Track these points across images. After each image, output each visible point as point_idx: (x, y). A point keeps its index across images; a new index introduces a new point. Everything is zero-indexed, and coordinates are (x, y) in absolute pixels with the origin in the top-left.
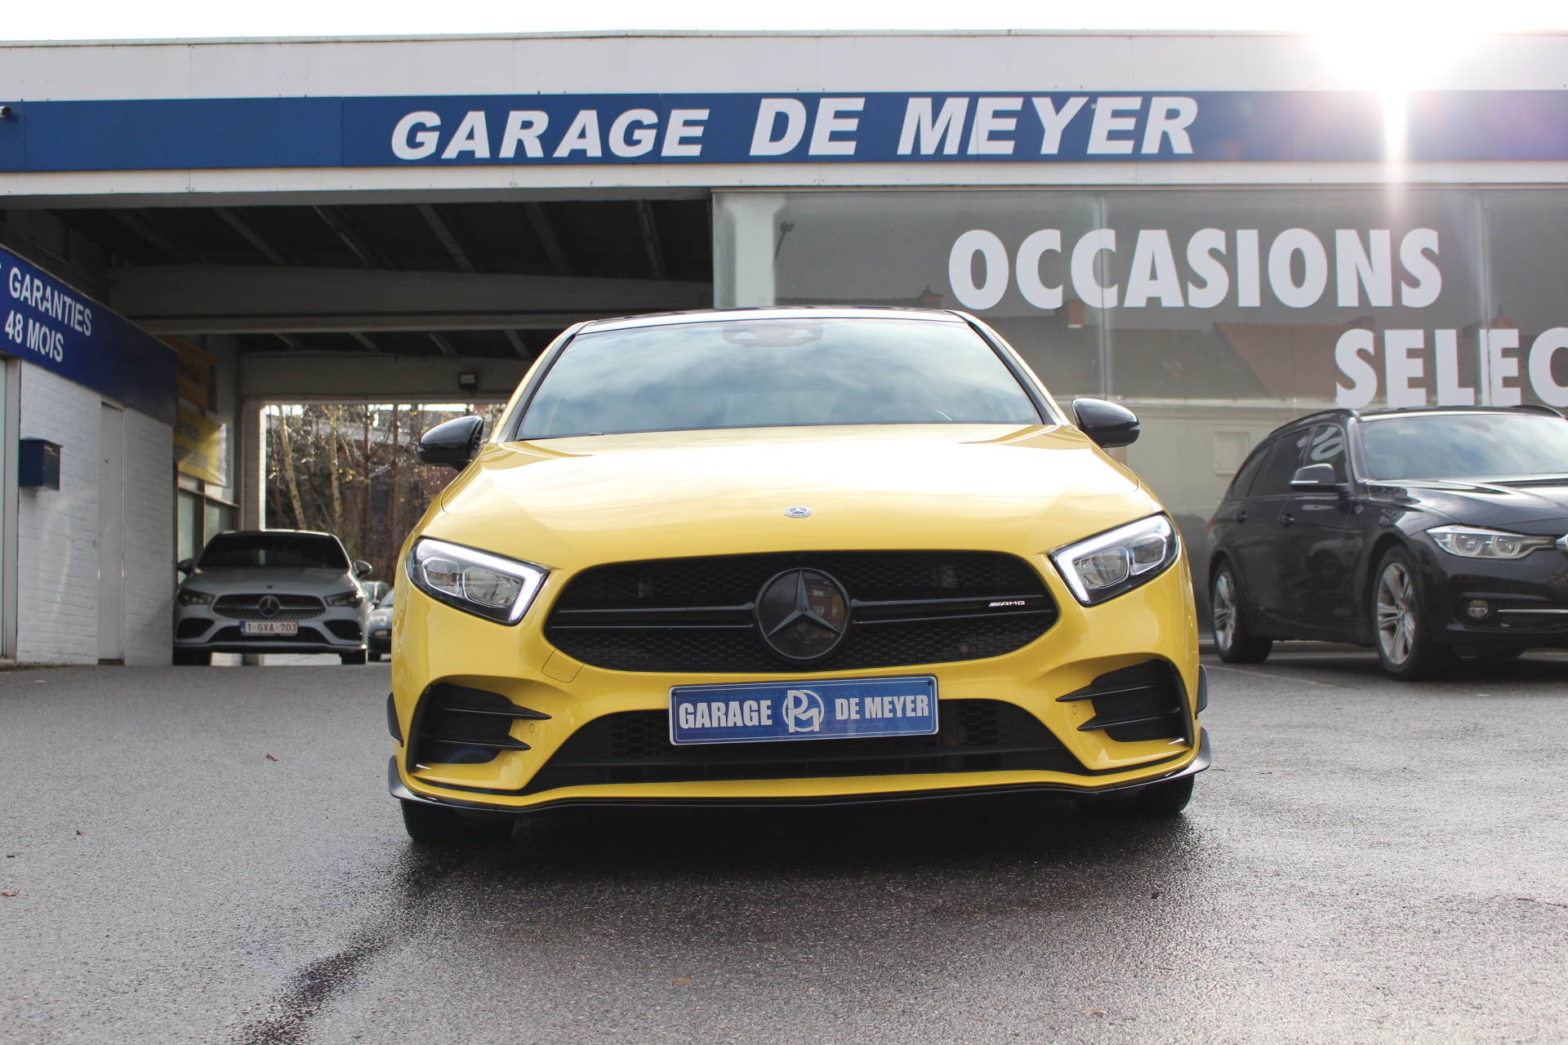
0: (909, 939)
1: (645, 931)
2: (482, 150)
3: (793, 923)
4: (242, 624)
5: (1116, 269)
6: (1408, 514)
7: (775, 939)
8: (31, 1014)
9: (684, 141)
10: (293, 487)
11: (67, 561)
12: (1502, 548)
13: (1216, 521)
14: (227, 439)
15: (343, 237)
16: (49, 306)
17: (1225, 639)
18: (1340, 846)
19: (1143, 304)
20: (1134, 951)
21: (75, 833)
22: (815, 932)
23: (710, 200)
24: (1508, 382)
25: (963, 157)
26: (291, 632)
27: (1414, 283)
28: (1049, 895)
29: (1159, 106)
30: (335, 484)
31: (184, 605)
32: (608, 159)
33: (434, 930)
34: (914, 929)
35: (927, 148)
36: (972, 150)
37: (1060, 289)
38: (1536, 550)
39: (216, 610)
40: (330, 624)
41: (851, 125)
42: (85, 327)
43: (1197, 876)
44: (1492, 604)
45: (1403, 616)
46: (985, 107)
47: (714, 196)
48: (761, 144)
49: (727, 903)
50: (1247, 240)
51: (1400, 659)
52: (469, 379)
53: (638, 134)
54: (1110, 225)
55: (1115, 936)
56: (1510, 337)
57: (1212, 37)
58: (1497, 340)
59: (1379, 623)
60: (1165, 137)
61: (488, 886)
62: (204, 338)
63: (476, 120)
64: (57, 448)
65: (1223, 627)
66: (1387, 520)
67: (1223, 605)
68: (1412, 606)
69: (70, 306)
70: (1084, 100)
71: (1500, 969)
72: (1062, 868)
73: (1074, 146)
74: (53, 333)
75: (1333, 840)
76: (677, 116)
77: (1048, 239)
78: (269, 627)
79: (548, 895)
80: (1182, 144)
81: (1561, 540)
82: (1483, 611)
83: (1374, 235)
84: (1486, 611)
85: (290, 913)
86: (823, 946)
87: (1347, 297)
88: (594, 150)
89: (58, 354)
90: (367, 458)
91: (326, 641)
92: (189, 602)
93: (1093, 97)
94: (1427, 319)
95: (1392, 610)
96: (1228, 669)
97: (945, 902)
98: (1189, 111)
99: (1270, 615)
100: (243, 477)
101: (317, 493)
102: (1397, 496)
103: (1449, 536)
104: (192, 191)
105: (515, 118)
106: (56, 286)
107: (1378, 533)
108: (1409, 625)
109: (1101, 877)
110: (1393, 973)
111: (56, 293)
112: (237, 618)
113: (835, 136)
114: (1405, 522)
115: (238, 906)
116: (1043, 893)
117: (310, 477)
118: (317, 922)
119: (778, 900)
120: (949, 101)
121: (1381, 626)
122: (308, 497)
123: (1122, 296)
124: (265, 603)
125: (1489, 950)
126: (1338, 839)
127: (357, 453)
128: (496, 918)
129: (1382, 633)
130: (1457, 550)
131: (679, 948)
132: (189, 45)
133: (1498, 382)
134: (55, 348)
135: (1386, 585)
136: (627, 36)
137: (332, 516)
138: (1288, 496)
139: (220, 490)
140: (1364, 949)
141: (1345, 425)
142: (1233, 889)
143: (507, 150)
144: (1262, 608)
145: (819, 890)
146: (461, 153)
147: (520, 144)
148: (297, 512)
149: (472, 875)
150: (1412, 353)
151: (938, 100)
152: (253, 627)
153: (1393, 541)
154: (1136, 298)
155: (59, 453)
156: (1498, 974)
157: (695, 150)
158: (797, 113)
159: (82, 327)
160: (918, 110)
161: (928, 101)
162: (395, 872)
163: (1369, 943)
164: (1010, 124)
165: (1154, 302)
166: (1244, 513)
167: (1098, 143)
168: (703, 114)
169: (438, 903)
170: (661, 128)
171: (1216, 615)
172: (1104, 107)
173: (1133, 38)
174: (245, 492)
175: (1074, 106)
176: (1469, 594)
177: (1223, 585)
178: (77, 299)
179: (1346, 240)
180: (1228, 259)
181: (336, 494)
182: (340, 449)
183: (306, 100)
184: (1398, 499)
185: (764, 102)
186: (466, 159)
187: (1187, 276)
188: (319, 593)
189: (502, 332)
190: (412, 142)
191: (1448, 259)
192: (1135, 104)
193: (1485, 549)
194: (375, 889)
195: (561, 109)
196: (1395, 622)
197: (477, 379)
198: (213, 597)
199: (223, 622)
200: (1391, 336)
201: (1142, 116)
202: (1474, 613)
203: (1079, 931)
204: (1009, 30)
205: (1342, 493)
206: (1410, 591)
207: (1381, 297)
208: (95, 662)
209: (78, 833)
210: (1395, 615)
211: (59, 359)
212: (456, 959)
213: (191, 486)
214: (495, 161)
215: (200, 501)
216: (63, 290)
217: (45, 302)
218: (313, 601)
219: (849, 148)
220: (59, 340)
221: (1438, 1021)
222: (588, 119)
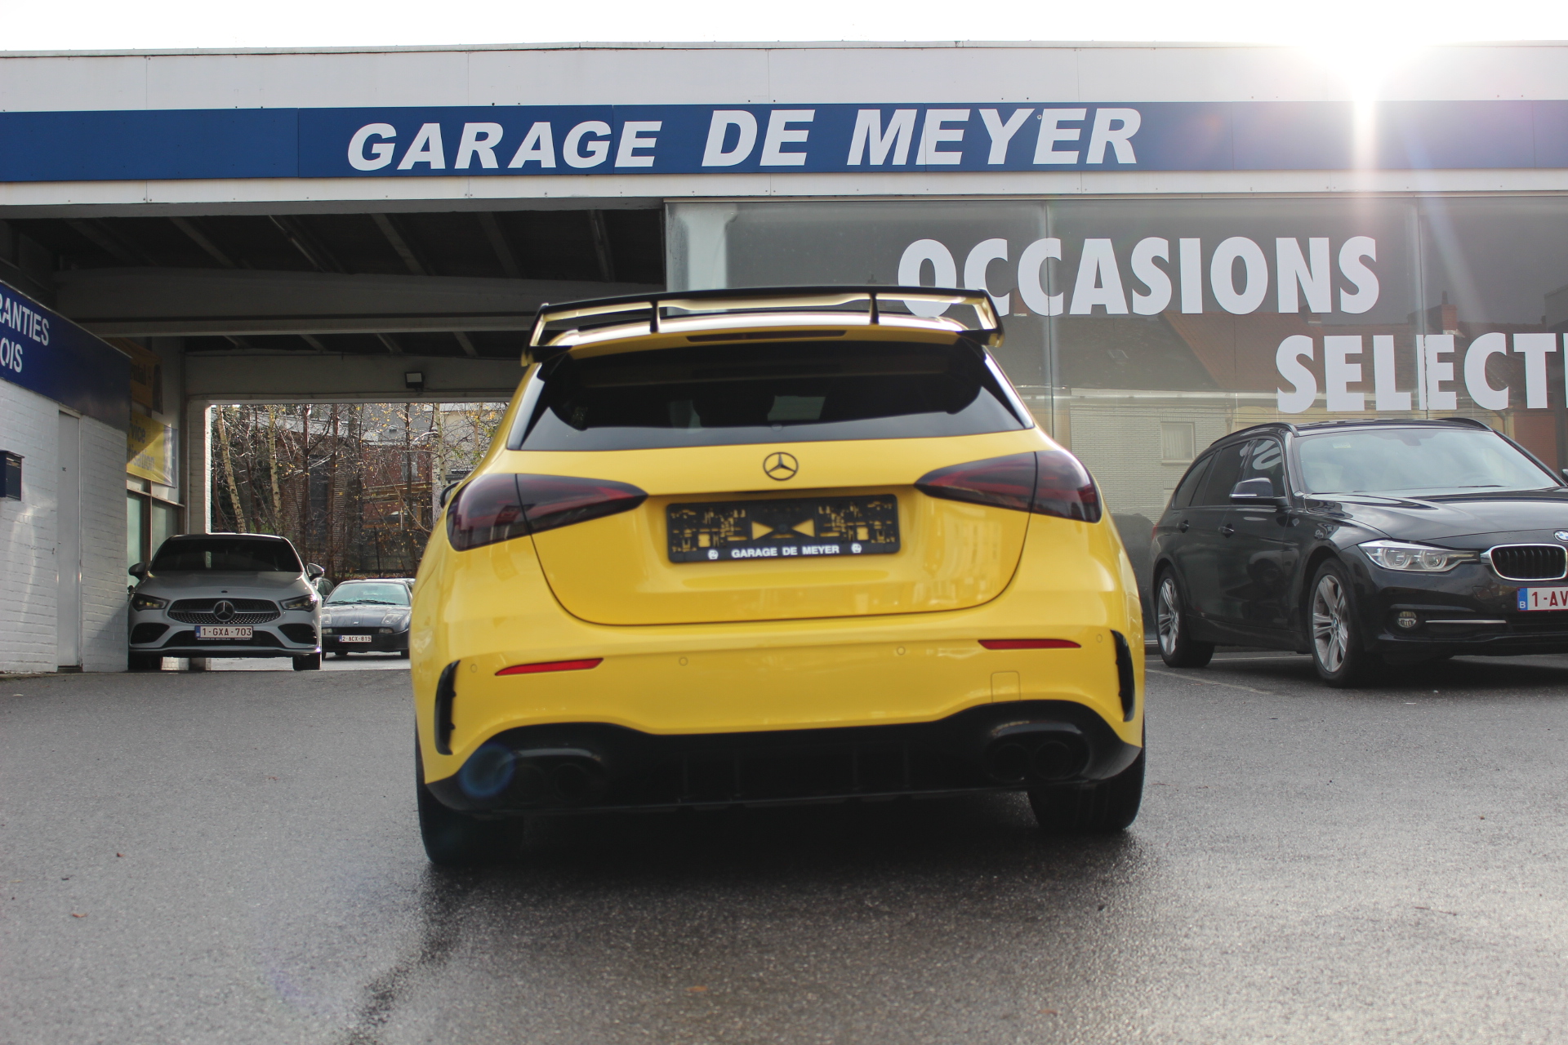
0: (889, 950)
1: (658, 945)
2: (438, 163)
3: (786, 937)
4: (198, 629)
5: (1061, 275)
6: (1342, 528)
7: (773, 950)
8: (143, 1023)
9: (637, 152)
10: (231, 480)
11: (33, 570)
12: (1430, 562)
13: (1162, 528)
14: (173, 439)
15: (294, 241)
16: (9, 317)
17: (1169, 643)
18: (1266, 859)
19: (1088, 311)
20: (1083, 958)
21: (115, 855)
22: (807, 944)
23: (663, 210)
24: (1444, 386)
25: (911, 167)
26: (246, 636)
27: (1353, 289)
28: (1008, 908)
29: (1103, 117)
30: (274, 478)
31: (139, 611)
32: (562, 169)
33: (470, 945)
34: (893, 940)
35: (877, 159)
36: (920, 161)
37: (1007, 297)
38: (1462, 563)
39: (170, 614)
40: (284, 628)
41: (802, 136)
42: (42, 336)
43: (1138, 889)
44: (1421, 615)
45: (1337, 625)
46: (933, 118)
47: (667, 207)
48: (713, 156)
49: (726, 918)
50: (1190, 248)
51: (1334, 667)
52: (416, 378)
53: (592, 146)
54: (1055, 236)
55: (1067, 944)
56: (1446, 342)
57: (1155, 48)
58: (1432, 345)
59: (1314, 632)
60: (1109, 147)
61: (509, 903)
62: (149, 339)
63: (431, 131)
64: (18, 459)
65: (1167, 632)
66: (1322, 534)
67: (1167, 611)
68: (1345, 616)
69: (29, 316)
70: (1030, 111)
71: (1392, 971)
72: (1019, 883)
73: (1020, 157)
74: (13, 343)
75: (1260, 853)
76: (630, 128)
77: (994, 248)
78: (223, 632)
79: (564, 912)
80: (1126, 155)
81: (1485, 553)
82: (1412, 622)
83: (1314, 243)
84: (1415, 621)
85: (337, 931)
86: (815, 956)
87: (1288, 304)
88: (549, 162)
89: (18, 365)
90: (306, 452)
91: (280, 644)
92: (144, 607)
93: (1039, 108)
94: (1365, 326)
95: (1327, 619)
96: (1172, 674)
97: (917, 915)
98: (1133, 121)
99: (1210, 621)
100: (188, 476)
101: (255, 488)
102: (1333, 510)
103: (1379, 550)
104: (149, 202)
105: (470, 129)
106: (16, 298)
107: (1314, 545)
108: (1343, 634)
109: (1054, 889)
110: (1302, 976)
111: (15, 304)
112: (192, 623)
113: (786, 147)
114: (1339, 536)
115: (289, 924)
116: (1003, 906)
117: (249, 471)
118: (364, 938)
119: (770, 914)
120: (898, 112)
121: (1316, 635)
122: (246, 493)
123: (1067, 303)
124: (219, 608)
125: (1384, 955)
126: (1264, 853)
127: (296, 447)
128: (523, 934)
129: (1317, 641)
130: (1388, 564)
131: (691, 960)
132: (146, 56)
133: (1434, 386)
134: (15, 359)
135: (1320, 595)
136: (580, 48)
137: (271, 511)
138: (1228, 508)
139: (166, 490)
140: (1279, 955)
141: (1283, 440)
142: (1169, 901)
143: (463, 162)
144: (1203, 614)
145: (805, 905)
146: (416, 164)
147: (475, 155)
148: (235, 507)
149: (491, 893)
150: (1351, 359)
151: (887, 112)
152: (208, 632)
153: (1327, 556)
154: (1081, 306)
155: (20, 463)
156: (1390, 975)
157: (648, 161)
158: (748, 125)
159: (40, 337)
160: (868, 121)
161: (877, 112)
162: (419, 892)
163: (1284, 950)
164: (957, 135)
165: (1099, 309)
166: (1186, 522)
167: (1043, 154)
168: (656, 126)
169: (467, 919)
170: (614, 140)
171: (1160, 620)
172: (1049, 118)
173: (1078, 50)
174: (191, 492)
175: (1020, 117)
176: (1399, 606)
177: (1167, 591)
178: (35, 309)
179: (1286, 247)
180: (1171, 267)
181: (276, 489)
182: (279, 442)
183: (262, 112)
184: (1334, 514)
185: (716, 113)
186: (422, 171)
187: (1132, 284)
188: (273, 597)
189: (451, 334)
190: (368, 154)
191: (1385, 267)
192: (1080, 115)
193: (1413, 564)
194: (407, 908)
195: (516, 120)
196: (1330, 631)
197: (423, 377)
198: (168, 601)
199: (178, 627)
200: (1329, 340)
201: (1086, 127)
202: (1403, 624)
203: (1036, 940)
204: (956, 42)
205: (1279, 505)
206: (1343, 602)
207: (1320, 303)
208: (55, 670)
209: (118, 855)
210: (1329, 624)
211: (18, 370)
212: (497, 971)
213: (137, 487)
214: (450, 172)
215: (147, 503)
216: (22, 302)
217: (5, 314)
218: (268, 605)
219: (799, 159)
220: (19, 351)
221: (1335, 1016)
222: (542, 130)
